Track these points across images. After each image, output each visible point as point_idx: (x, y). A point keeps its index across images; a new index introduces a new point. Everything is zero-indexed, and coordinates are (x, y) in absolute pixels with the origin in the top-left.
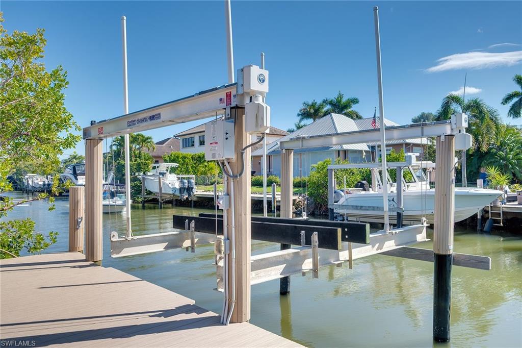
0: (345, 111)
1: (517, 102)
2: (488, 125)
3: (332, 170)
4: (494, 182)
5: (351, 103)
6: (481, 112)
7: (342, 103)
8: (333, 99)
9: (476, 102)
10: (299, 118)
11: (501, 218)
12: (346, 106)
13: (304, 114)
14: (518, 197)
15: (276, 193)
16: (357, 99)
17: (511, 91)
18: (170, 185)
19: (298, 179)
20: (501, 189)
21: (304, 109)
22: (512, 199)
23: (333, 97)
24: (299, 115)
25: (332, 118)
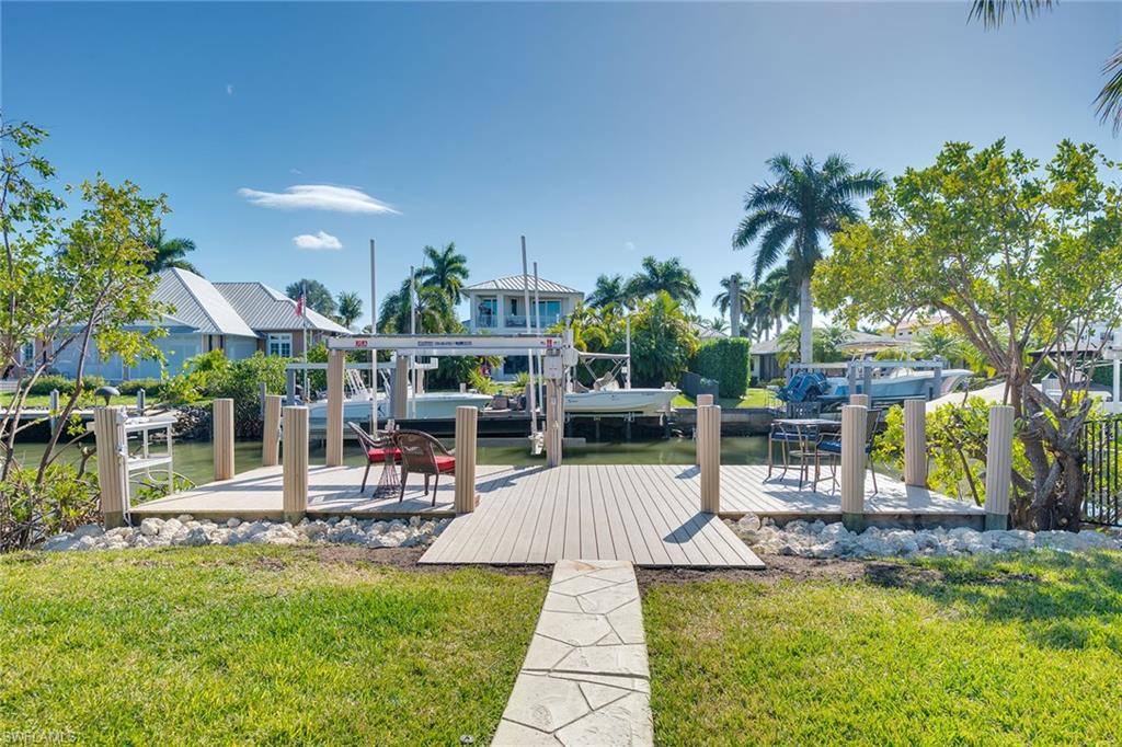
3: (292, 371)
25: (177, 276)
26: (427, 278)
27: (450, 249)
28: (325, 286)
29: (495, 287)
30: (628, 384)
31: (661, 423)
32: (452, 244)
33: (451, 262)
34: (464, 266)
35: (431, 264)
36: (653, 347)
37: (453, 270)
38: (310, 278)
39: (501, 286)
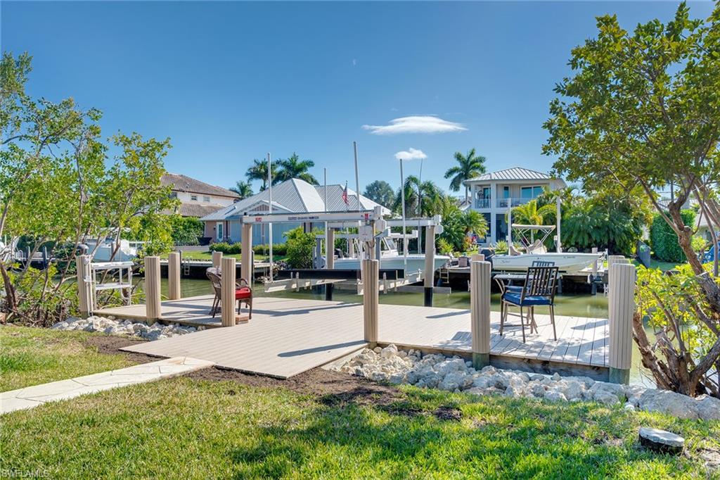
0: (300, 174)
1: (456, 177)
2: (438, 203)
3: (320, 239)
4: (443, 250)
5: (307, 166)
6: (433, 193)
7: (297, 165)
8: (288, 160)
9: (429, 184)
10: (247, 178)
11: (448, 278)
12: (300, 169)
13: (254, 173)
14: (459, 261)
15: (254, 261)
16: (312, 162)
17: (452, 167)
18: (125, 253)
19: (258, 247)
20: (448, 255)
21: (254, 168)
22: (455, 263)
23: (286, 158)
24: (247, 174)
25: (294, 184)
26: (456, 175)
27: (472, 153)
28: (390, 185)
29: (489, 178)
30: (559, 249)
31: (589, 281)
32: (474, 150)
33: (473, 162)
34: (483, 164)
35: (458, 165)
36: (607, 219)
37: (474, 168)
38: (380, 180)
39: (494, 177)
